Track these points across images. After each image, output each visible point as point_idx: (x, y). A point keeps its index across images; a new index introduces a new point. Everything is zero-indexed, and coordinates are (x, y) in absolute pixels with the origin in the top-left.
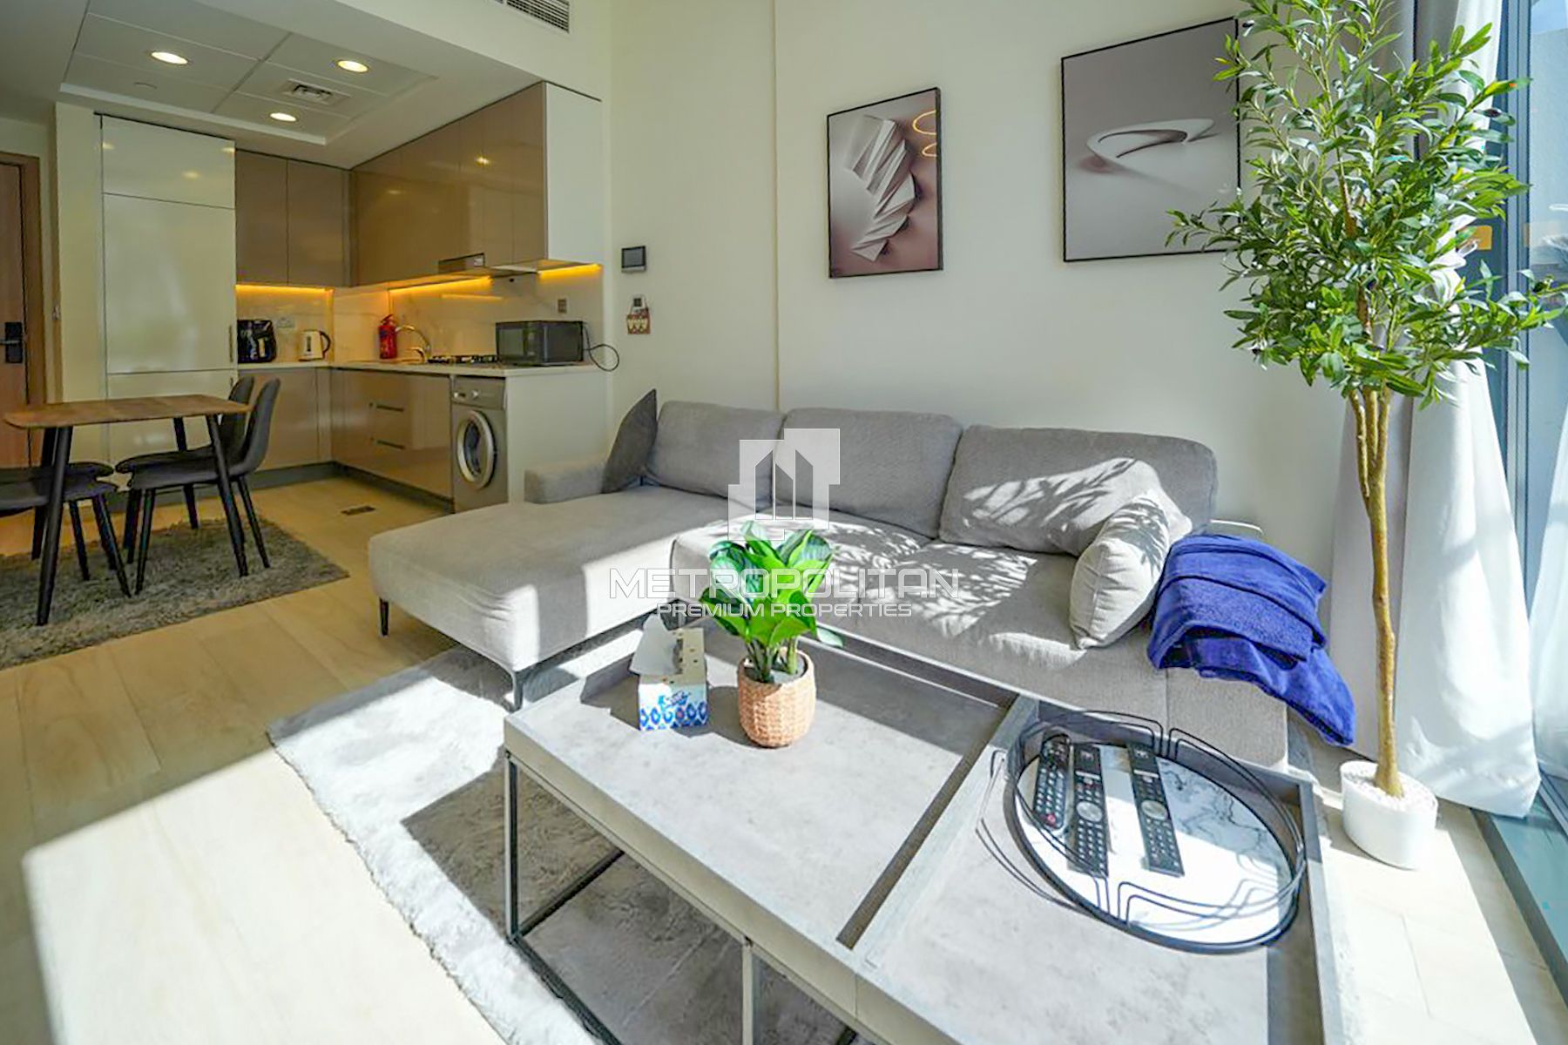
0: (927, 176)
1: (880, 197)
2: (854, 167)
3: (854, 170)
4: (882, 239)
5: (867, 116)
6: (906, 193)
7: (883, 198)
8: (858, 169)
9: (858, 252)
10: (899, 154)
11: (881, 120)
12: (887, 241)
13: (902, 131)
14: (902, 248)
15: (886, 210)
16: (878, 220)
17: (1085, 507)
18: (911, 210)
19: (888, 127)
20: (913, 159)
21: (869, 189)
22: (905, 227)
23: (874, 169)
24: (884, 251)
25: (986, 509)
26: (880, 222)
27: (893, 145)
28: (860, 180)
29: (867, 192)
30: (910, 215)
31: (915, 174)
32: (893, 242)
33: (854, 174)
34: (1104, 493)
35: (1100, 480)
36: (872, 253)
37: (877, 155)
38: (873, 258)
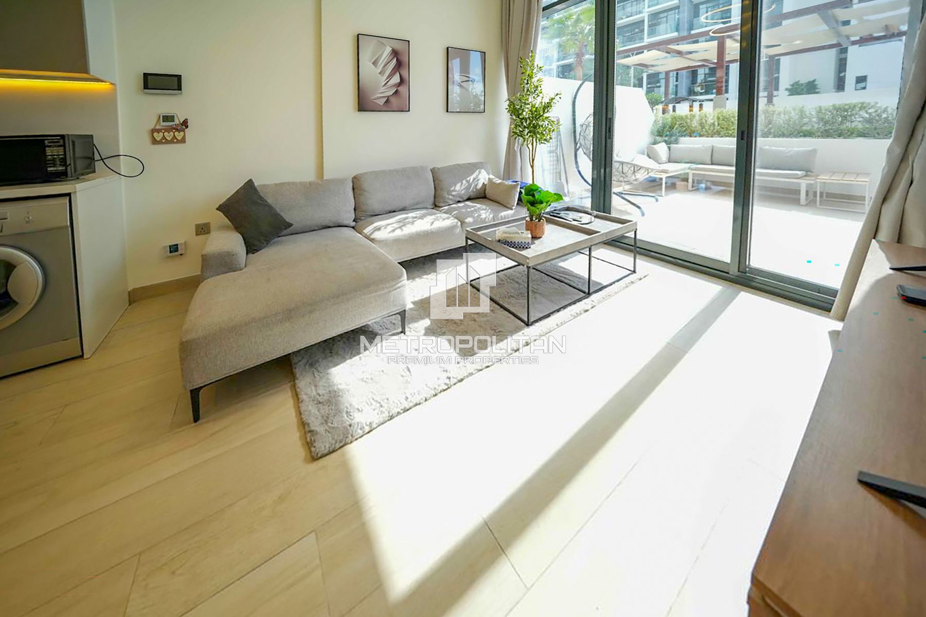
0: (405, 73)
1: (385, 78)
2: (372, 62)
3: (373, 63)
4: (386, 96)
5: (378, 41)
6: (396, 79)
7: (386, 80)
8: (375, 63)
9: (375, 101)
10: (393, 62)
11: (386, 46)
12: (388, 97)
13: (395, 53)
14: (394, 100)
15: (387, 85)
16: (384, 88)
17: (477, 184)
18: (398, 86)
19: (388, 50)
20: (399, 65)
21: (379, 73)
22: (396, 92)
23: (383, 65)
24: (387, 102)
25: (456, 191)
26: (384, 89)
27: (390, 58)
28: (376, 69)
29: (379, 75)
30: (398, 88)
31: (401, 73)
32: (390, 97)
33: (373, 66)
34: (479, 180)
35: (477, 176)
36: (381, 102)
37: (384, 60)
38: (382, 104)
